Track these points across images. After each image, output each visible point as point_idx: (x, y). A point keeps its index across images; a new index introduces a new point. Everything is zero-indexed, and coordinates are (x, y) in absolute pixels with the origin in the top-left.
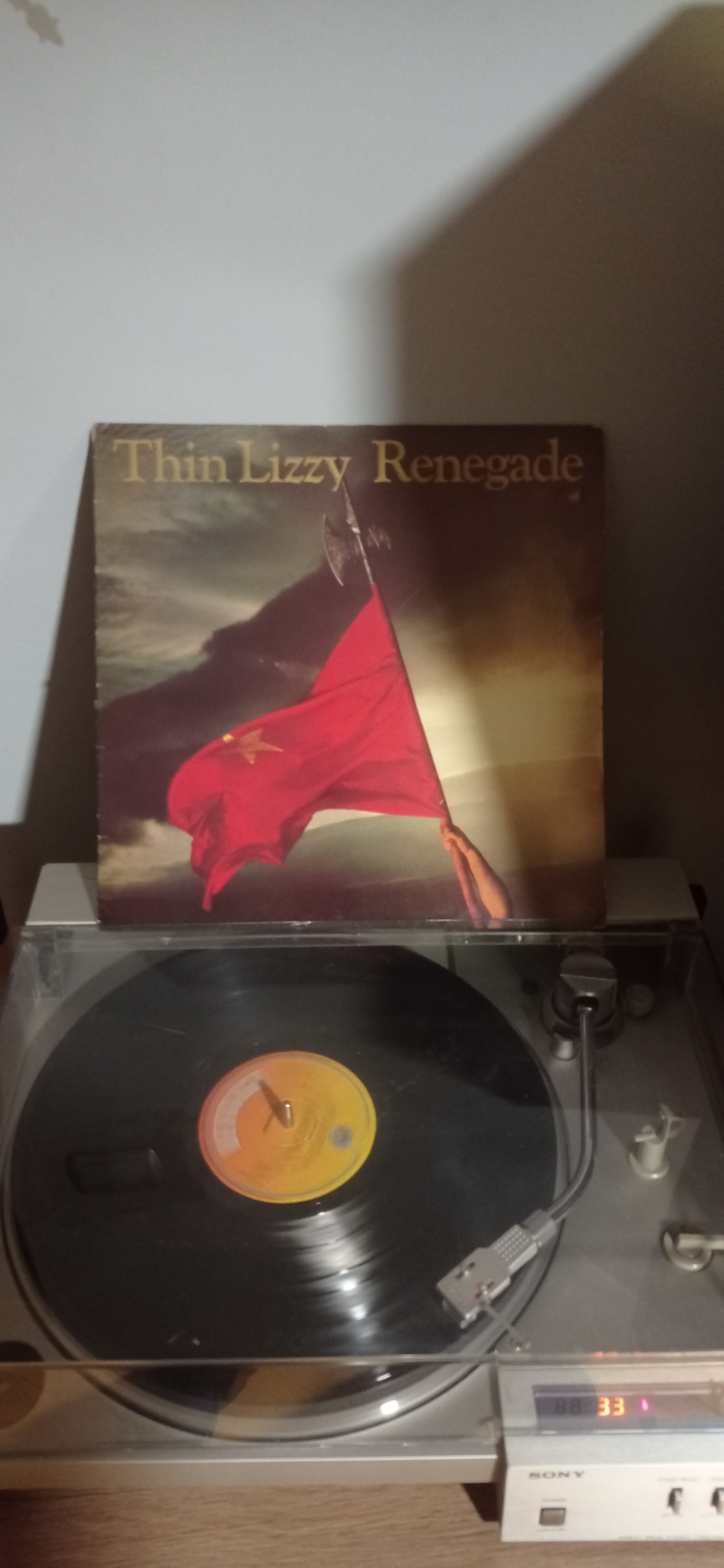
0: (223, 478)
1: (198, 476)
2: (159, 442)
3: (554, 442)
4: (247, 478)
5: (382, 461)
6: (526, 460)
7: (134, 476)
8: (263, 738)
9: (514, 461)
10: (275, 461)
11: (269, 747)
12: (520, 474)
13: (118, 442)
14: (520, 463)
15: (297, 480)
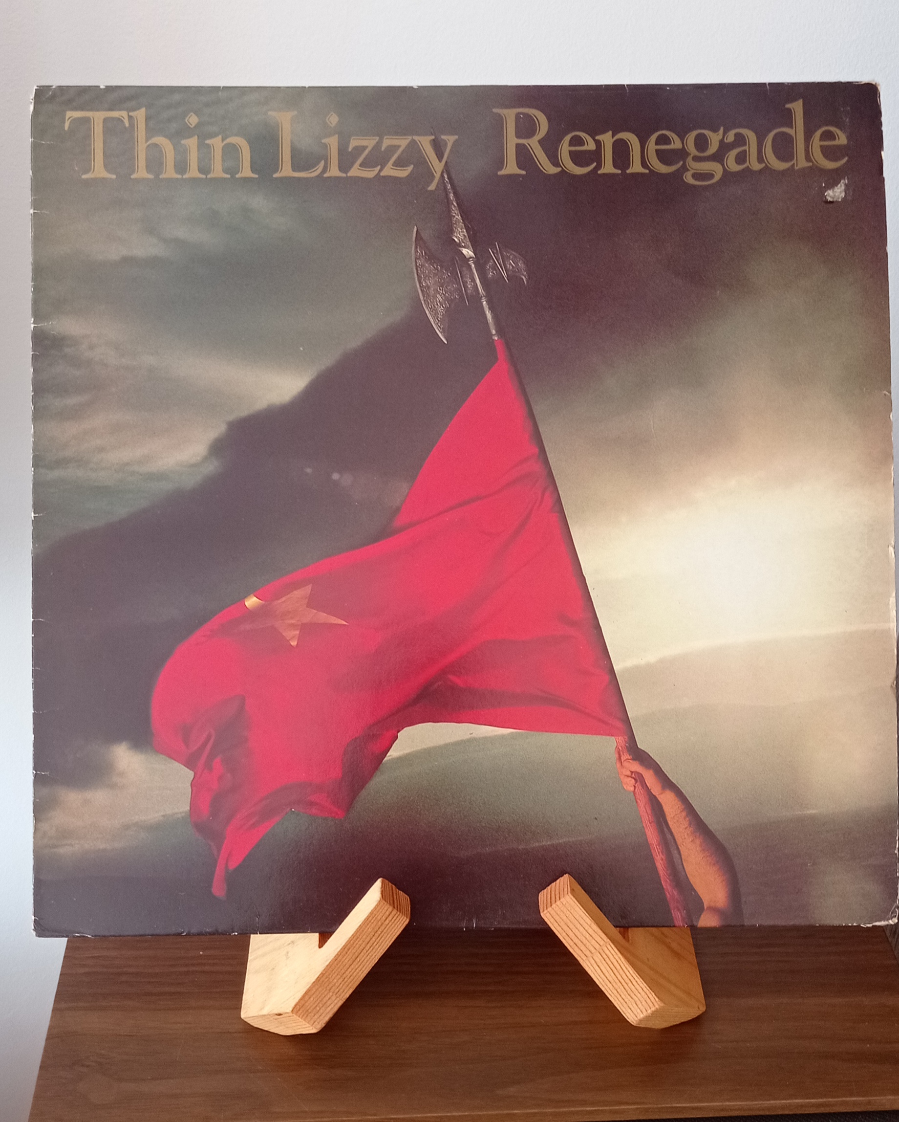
0: (246, 172)
1: (204, 169)
2: (140, 114)
3: (797, 107)
4: (286, 171)
5: (511, 141)
6: (751, 136)
7: (99, 170)
8: (312, 603)
9: (730, 137)
10: (333, 142)
11: (324, 617)
12: (741, 158)
13: (72, 115)
14: (740, 140)
15: (370, 174)
